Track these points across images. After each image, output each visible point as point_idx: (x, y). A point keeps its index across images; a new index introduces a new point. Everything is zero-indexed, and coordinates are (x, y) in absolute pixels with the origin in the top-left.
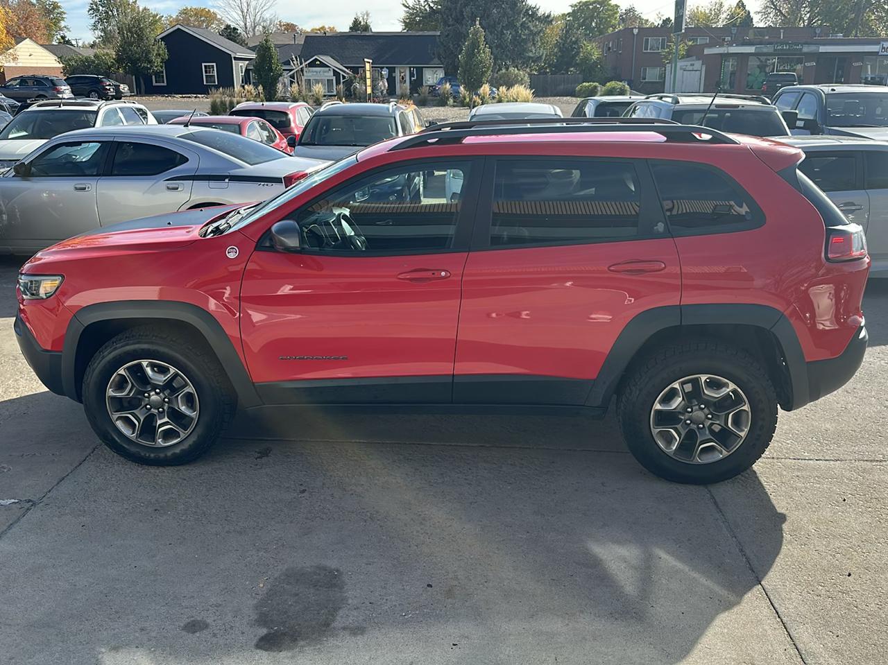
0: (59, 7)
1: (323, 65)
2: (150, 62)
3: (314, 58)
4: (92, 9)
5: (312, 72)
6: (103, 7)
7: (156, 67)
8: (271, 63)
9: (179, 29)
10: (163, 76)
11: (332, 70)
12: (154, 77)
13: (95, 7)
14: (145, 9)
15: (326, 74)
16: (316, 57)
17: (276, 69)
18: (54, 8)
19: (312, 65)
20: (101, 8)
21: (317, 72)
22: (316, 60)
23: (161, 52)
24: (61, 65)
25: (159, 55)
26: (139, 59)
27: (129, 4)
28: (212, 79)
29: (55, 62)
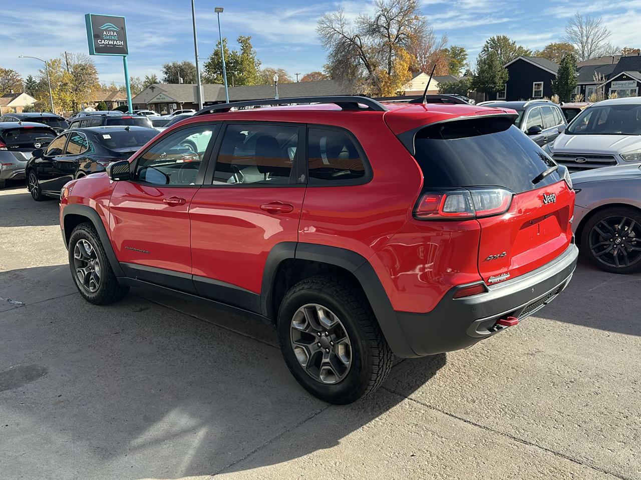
0: (464, 51)
1: (628, 79)
2: (495, 83)
3: (622, 73)
4: (485, 50)
5: (619, 84)
6: (492, 48)
7: (498, 86)
8: (567, 79)
9: (520, 59)
10: (504, 93)
11: (636, 83)
12: (498, 93)
13: (486, 49)
14: (520, 48)
15: (630, 86)
16: (623, 73)
17: (571, 83)
18: (461, 52)
19: (620, 78)
20: (490, 49)
21: (622, 84)
22: (623, 75)
23: (503, 76)
24: (438, 89)
25: (502, 78)
26: (487, 82)
27: (509, 45)
28: (539, 93)
29: (435, 87)
